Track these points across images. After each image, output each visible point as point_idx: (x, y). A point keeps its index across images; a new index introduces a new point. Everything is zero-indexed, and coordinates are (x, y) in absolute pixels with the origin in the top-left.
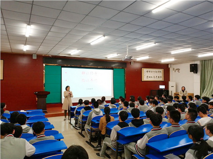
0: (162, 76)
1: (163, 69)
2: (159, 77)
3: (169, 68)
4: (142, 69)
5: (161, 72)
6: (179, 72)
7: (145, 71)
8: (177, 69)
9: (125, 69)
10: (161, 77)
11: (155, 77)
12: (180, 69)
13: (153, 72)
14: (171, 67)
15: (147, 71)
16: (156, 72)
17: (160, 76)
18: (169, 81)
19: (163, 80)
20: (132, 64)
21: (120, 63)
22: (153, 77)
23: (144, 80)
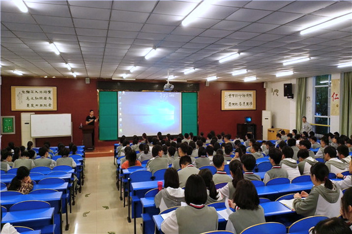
0: (252, 101)
1: (255, 91)
2: (247, 103)
3: (265, 89)
4: (222, 91)
5: (252, 96)
7: (226, 94)
8: (275, 91)
9: (197, 93)
11: (242, 103)
13: (239, 96)
14: (267, 86)
15: (230, 95)
16: (244, 96)
17: (249, 102)
18: (265, 109)
19: (255, 109)
20: (207, 85)
21: (190, 84)
22: (239, 104)
23: (226, 108)
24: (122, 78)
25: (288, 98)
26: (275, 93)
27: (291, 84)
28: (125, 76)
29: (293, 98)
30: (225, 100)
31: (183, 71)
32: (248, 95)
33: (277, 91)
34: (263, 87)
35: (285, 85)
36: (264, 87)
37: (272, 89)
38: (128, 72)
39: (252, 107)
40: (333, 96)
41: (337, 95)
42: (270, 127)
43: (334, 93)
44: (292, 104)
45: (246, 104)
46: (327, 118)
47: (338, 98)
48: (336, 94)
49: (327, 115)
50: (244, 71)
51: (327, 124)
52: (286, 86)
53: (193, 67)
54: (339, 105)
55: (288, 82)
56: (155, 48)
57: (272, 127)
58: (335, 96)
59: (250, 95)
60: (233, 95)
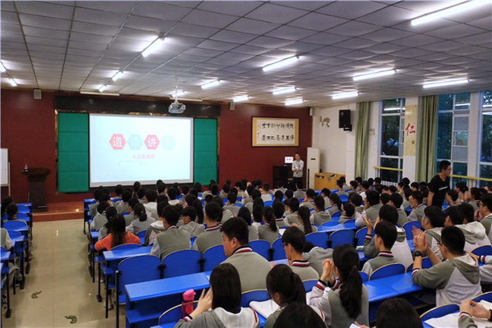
0: (294, 134)
1: (298, 120)
2: (287, 137)
3: (311, 117)
4: (254, 118)
5: (294, 126)
6: (328, 126)
7: (258, 123)
8: (325, 120)
9: (217, 119)
10: (293, 138)
11: (281, 137)
12: (329, 120)
13: (277, 127)
14: (313, 113)
15: (264, 125)
16: (283, 126)
17: (290, 135)
18: (310, 146)
19: (298, 145)
20: (232, 108)
21: (207, 105)
22: (276, 137)
23: (257, 143)
24: (98, 91)
25: (345, 130)
26: (325, 123)
27: (349, 111)
28: (102, 88)
29: (350, 130)
30: (258, 132)
31: (200, 84)
32: (288, 125)
33: (327, 120)
34: (309, 113)
35: (341, 111)
36: (311, 114)
37: (321, 117)
38: (109, 81)
39: (293, 142)
40: (407, 129)
41: (412, 127)
42: (317, 171)
43: (409, 125)
44: (350, 138)
45: (285, 138)
46: (397, 159)
47: (414, 132)
48: (411, 125)
49: (397, 155)
50: (292, 89)
51: (397, 167)
52: (343, 113)
53: (217, 78)
54: (415, 140)
55: (345, 108)
56: (162, 36)
57: (321, 171)
58: (410, 128)
59: (291, 125)
60: (268, 124)
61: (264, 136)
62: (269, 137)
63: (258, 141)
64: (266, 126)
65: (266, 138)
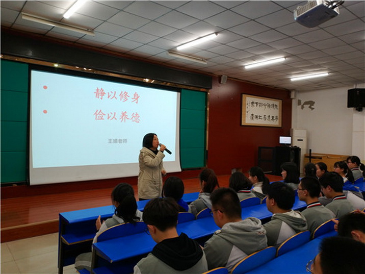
0: (278, 115)
1: (281, 101)
2: (273, 117)
3: (292, 99)
4: (243, 95)
5: (278, 107)
6: (313, 109)
8: (306, 103)
10: (277, 119)
11: (267, 117)
12: (314, 103)
15: (253, 103)
16: (269, 106)
17: (275, 116)
22: (263, 117)
23: (246, 122)
26: (307, 106)
30: (247, 110)
32: (273, 105)
33: (311, 103)
34: (290, 96)
36: (292, 97)
37: (300, 101)
45: (271, 118)
59: (276, 106)
60: (256, 103)
61: (252, 115)
62: (257, 116)
63: (247, 120)
64: (255, 105)
65: (254, 117)
